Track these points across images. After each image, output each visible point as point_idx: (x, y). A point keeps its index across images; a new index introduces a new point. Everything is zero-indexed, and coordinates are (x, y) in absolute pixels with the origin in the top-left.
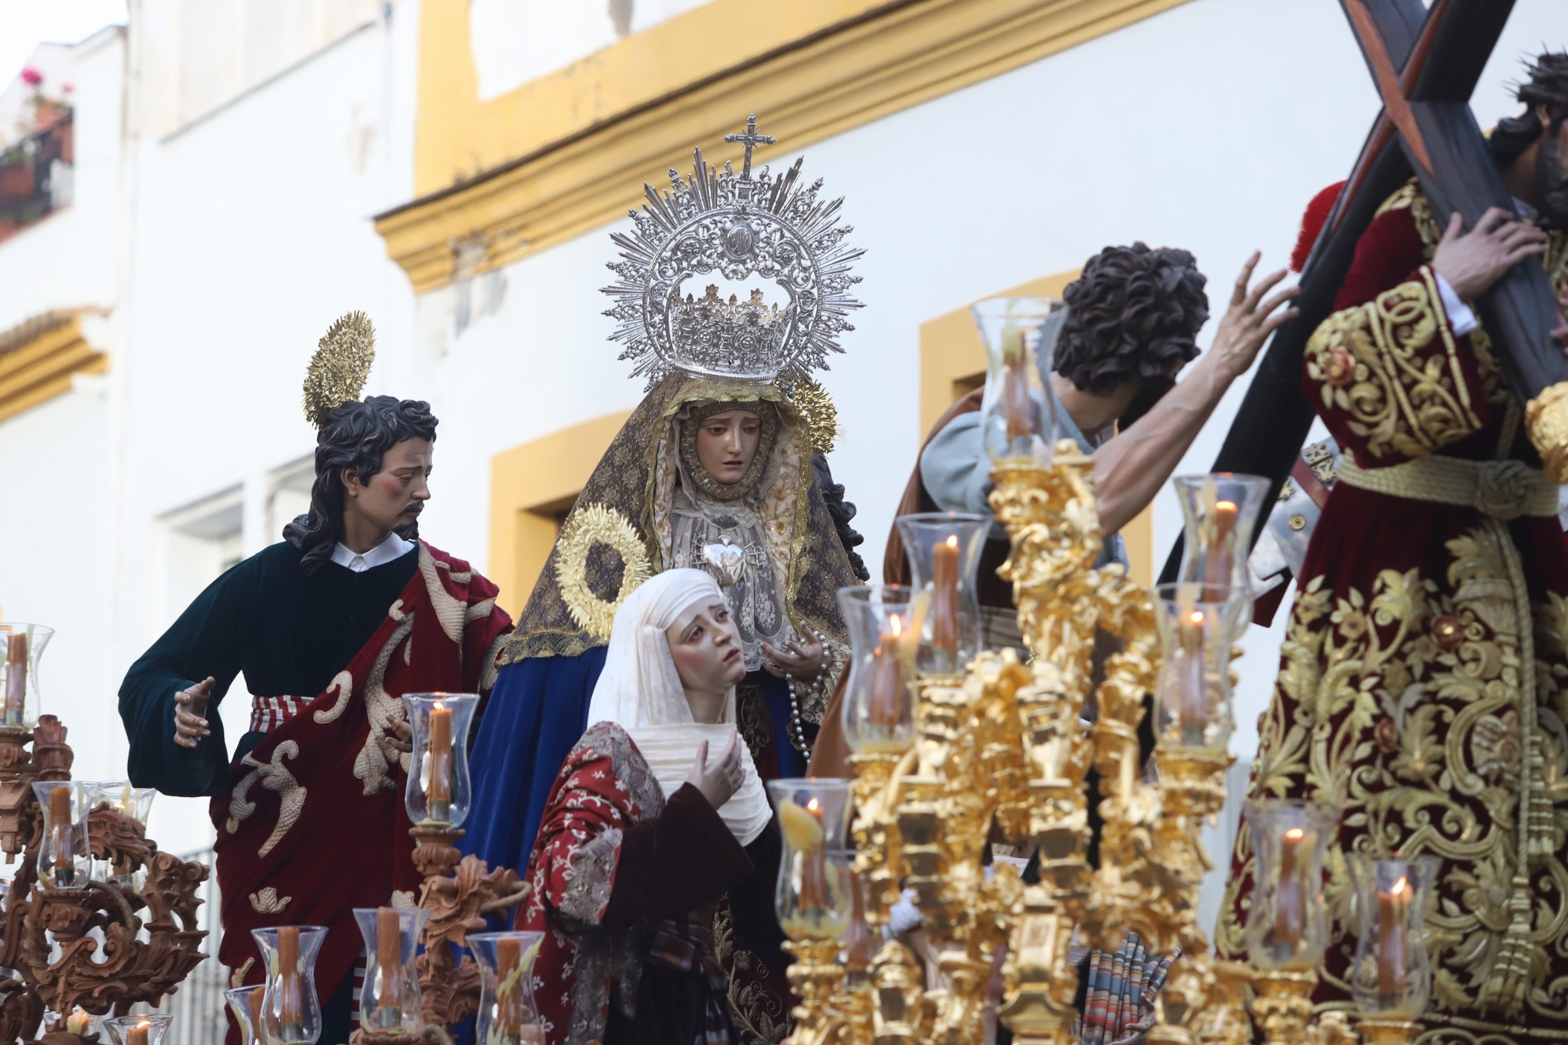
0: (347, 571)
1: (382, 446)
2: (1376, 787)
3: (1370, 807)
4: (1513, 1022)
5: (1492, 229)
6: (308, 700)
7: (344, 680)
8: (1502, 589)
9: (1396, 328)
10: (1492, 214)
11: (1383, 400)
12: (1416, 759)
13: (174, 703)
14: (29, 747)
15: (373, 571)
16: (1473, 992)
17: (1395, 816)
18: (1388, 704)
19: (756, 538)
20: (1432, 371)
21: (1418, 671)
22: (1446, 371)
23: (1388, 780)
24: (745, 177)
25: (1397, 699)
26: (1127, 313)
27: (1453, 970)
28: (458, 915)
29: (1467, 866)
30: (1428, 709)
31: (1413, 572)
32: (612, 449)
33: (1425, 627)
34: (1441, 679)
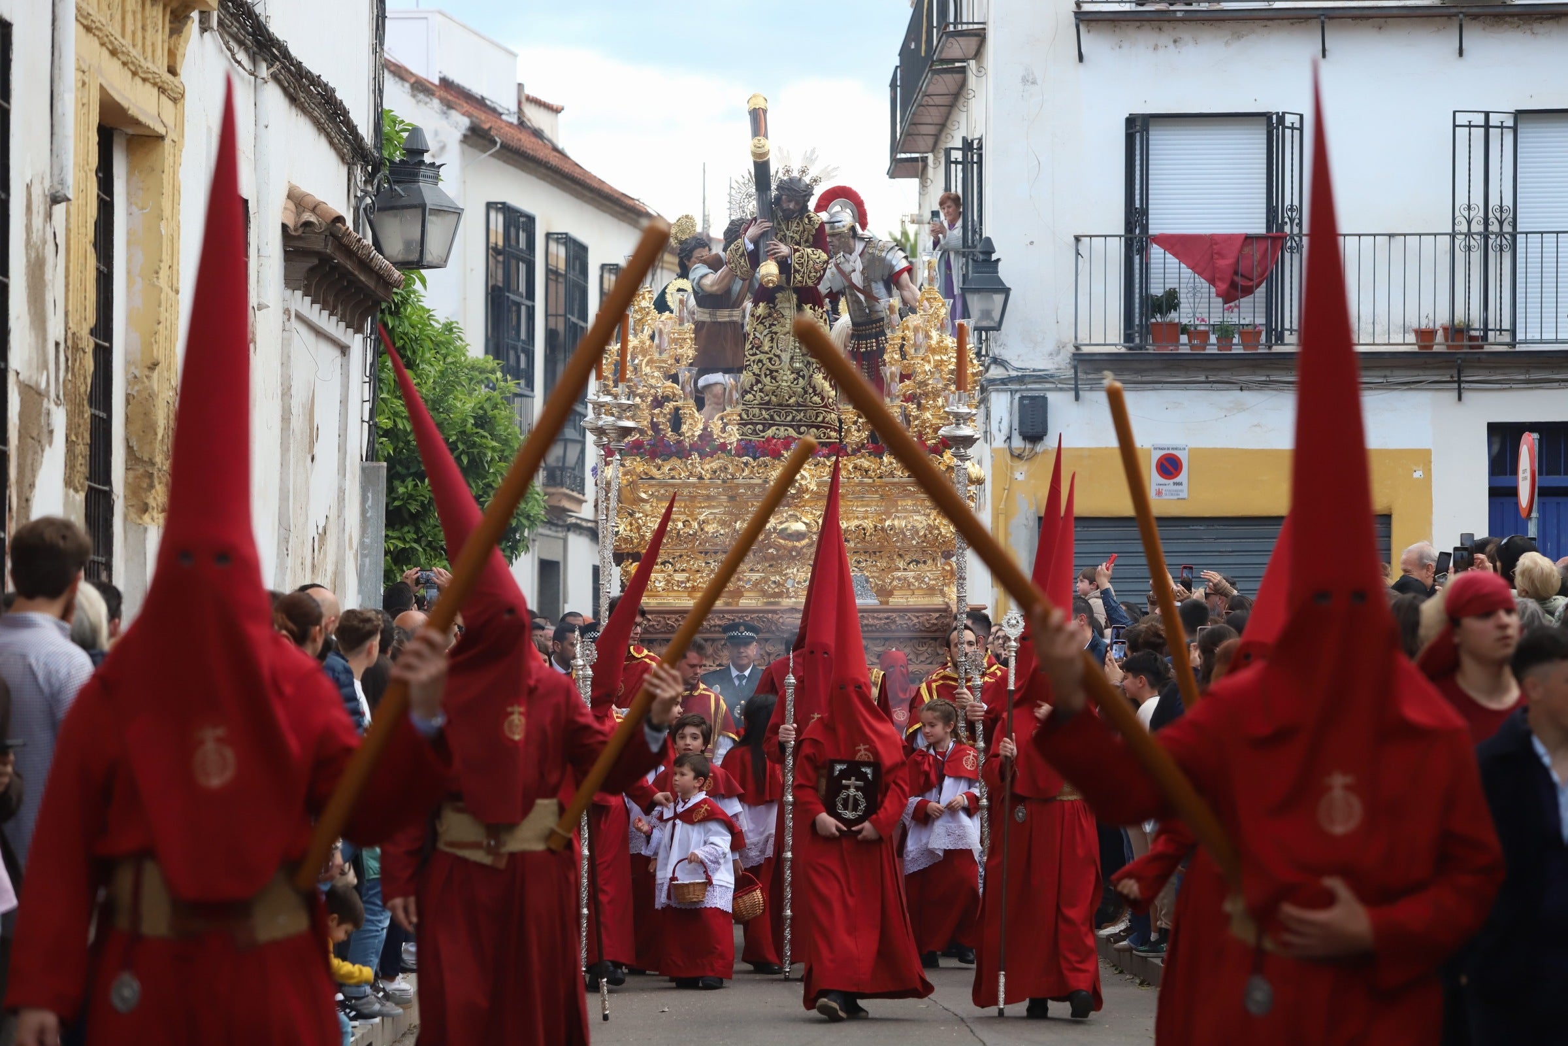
2: (755, 354)
3: (752, 360)
4: (793, 406)
5: (759, 224)
8: (788, 305)
10: (759, 221)
12: (766, 348)
17: (760, 361)
18: (758, 335)
20: (743, 260)
21: (767, 326)
22: (745, 260)
23: (758, 353)
25: (761, 333)
27: (775, 396)
29: (777, 371)
30: (770, 335)
31: (765, 303)
33: (770, 315)
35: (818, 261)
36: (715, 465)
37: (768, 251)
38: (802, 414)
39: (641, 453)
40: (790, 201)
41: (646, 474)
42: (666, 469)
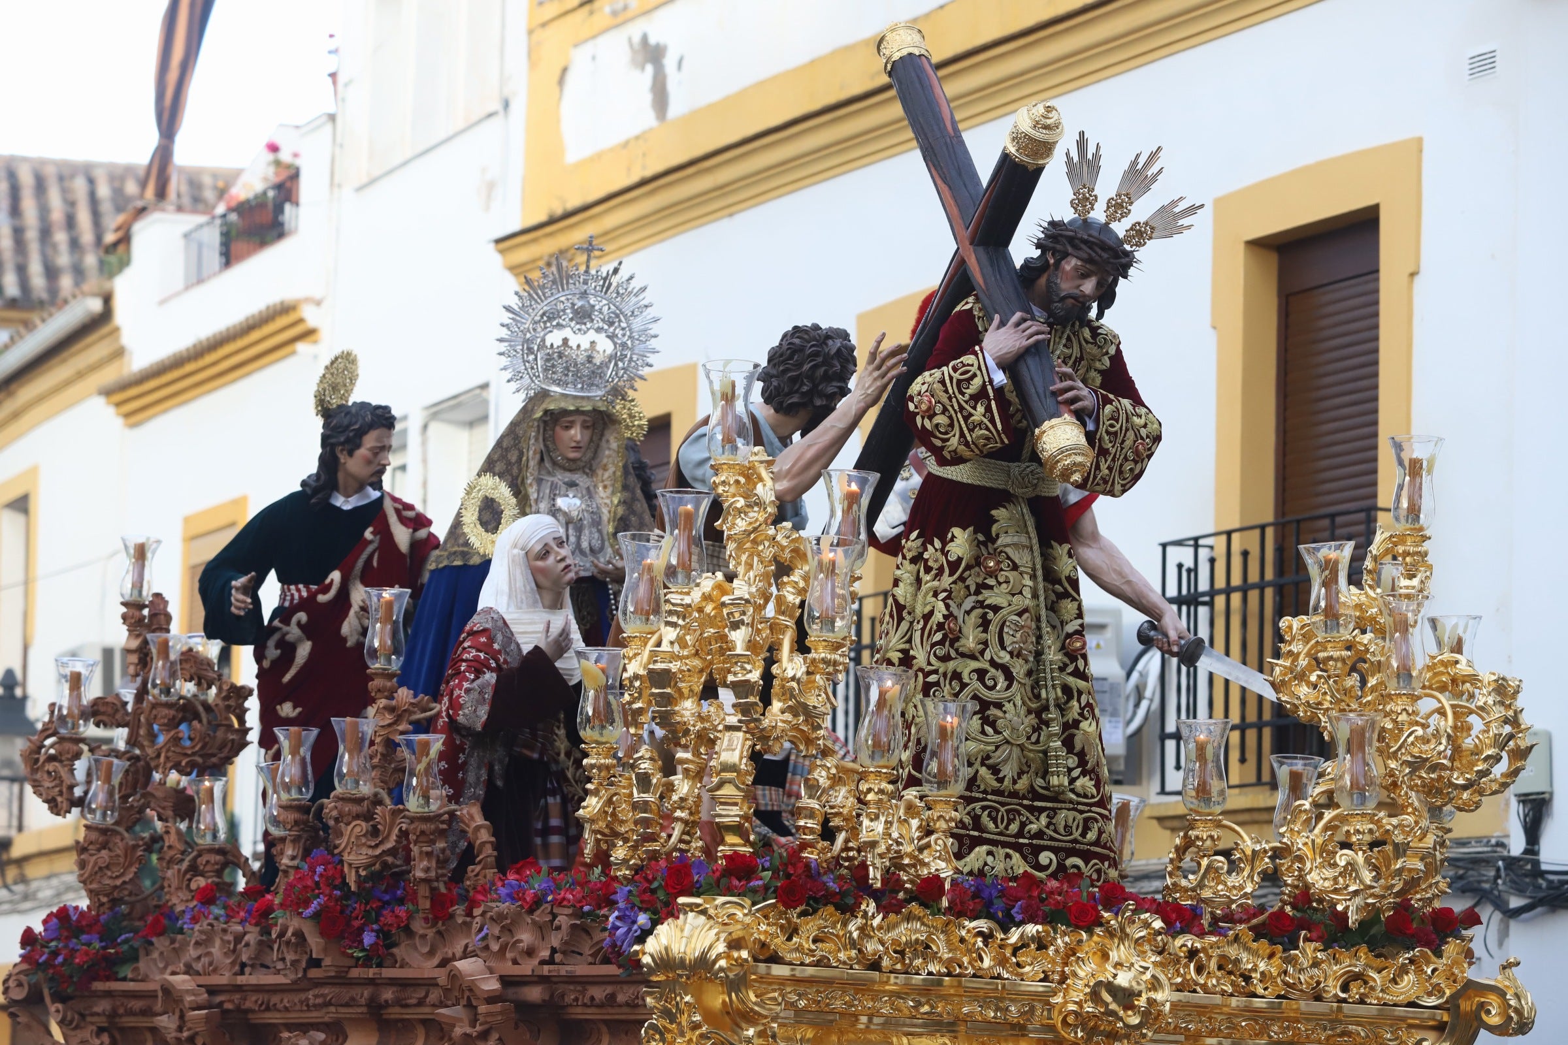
0: (339, 509)
1: (361, 433)
2: (945, 659)
3: (941, 671)
4: (1024, 797)
5: (1018, 324)
6: (314, 587)
7: (336, 576)
8: (1023, 539)
9: (959, 382)
10: (1018, 315)
11: (951, 425)
12: (970, 642)
13: (231, 588)
14: (146, 612)
15: (356, 510)
16: (1001, 780)
17: (957, 676)
18: (954, 608)
19: (590, 494)
20: (981, 409)
21: (973, 588)
22: (988, 409)
23: (953, 654)
24: (587, 272)
25: (960, 606)
26: (806, 367)
27: (989, 767)
28: (395, 723)
29: (999, 706)
30: (979, 611)
31: (971, 529)
32: (502, 437)
33: (977, 562)
34: (986, 593)
35: (1143, 432)
36: (905, 932)
37: (1055, 394)
38: (1044, 820)
39: (754, 891)
40: (1085, 276)
41: (764, 945)
42: (803, 940)
